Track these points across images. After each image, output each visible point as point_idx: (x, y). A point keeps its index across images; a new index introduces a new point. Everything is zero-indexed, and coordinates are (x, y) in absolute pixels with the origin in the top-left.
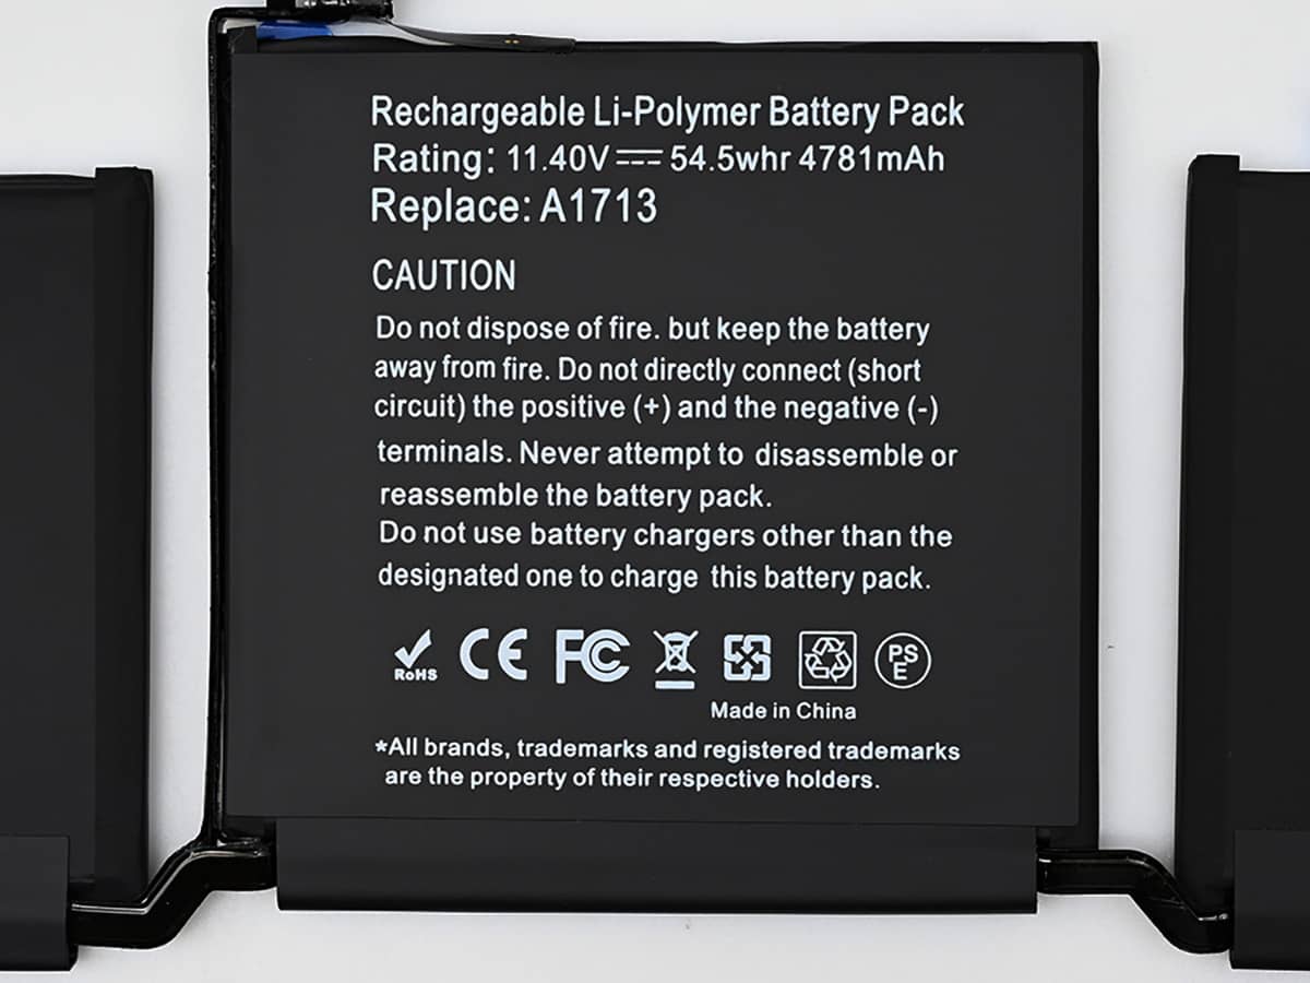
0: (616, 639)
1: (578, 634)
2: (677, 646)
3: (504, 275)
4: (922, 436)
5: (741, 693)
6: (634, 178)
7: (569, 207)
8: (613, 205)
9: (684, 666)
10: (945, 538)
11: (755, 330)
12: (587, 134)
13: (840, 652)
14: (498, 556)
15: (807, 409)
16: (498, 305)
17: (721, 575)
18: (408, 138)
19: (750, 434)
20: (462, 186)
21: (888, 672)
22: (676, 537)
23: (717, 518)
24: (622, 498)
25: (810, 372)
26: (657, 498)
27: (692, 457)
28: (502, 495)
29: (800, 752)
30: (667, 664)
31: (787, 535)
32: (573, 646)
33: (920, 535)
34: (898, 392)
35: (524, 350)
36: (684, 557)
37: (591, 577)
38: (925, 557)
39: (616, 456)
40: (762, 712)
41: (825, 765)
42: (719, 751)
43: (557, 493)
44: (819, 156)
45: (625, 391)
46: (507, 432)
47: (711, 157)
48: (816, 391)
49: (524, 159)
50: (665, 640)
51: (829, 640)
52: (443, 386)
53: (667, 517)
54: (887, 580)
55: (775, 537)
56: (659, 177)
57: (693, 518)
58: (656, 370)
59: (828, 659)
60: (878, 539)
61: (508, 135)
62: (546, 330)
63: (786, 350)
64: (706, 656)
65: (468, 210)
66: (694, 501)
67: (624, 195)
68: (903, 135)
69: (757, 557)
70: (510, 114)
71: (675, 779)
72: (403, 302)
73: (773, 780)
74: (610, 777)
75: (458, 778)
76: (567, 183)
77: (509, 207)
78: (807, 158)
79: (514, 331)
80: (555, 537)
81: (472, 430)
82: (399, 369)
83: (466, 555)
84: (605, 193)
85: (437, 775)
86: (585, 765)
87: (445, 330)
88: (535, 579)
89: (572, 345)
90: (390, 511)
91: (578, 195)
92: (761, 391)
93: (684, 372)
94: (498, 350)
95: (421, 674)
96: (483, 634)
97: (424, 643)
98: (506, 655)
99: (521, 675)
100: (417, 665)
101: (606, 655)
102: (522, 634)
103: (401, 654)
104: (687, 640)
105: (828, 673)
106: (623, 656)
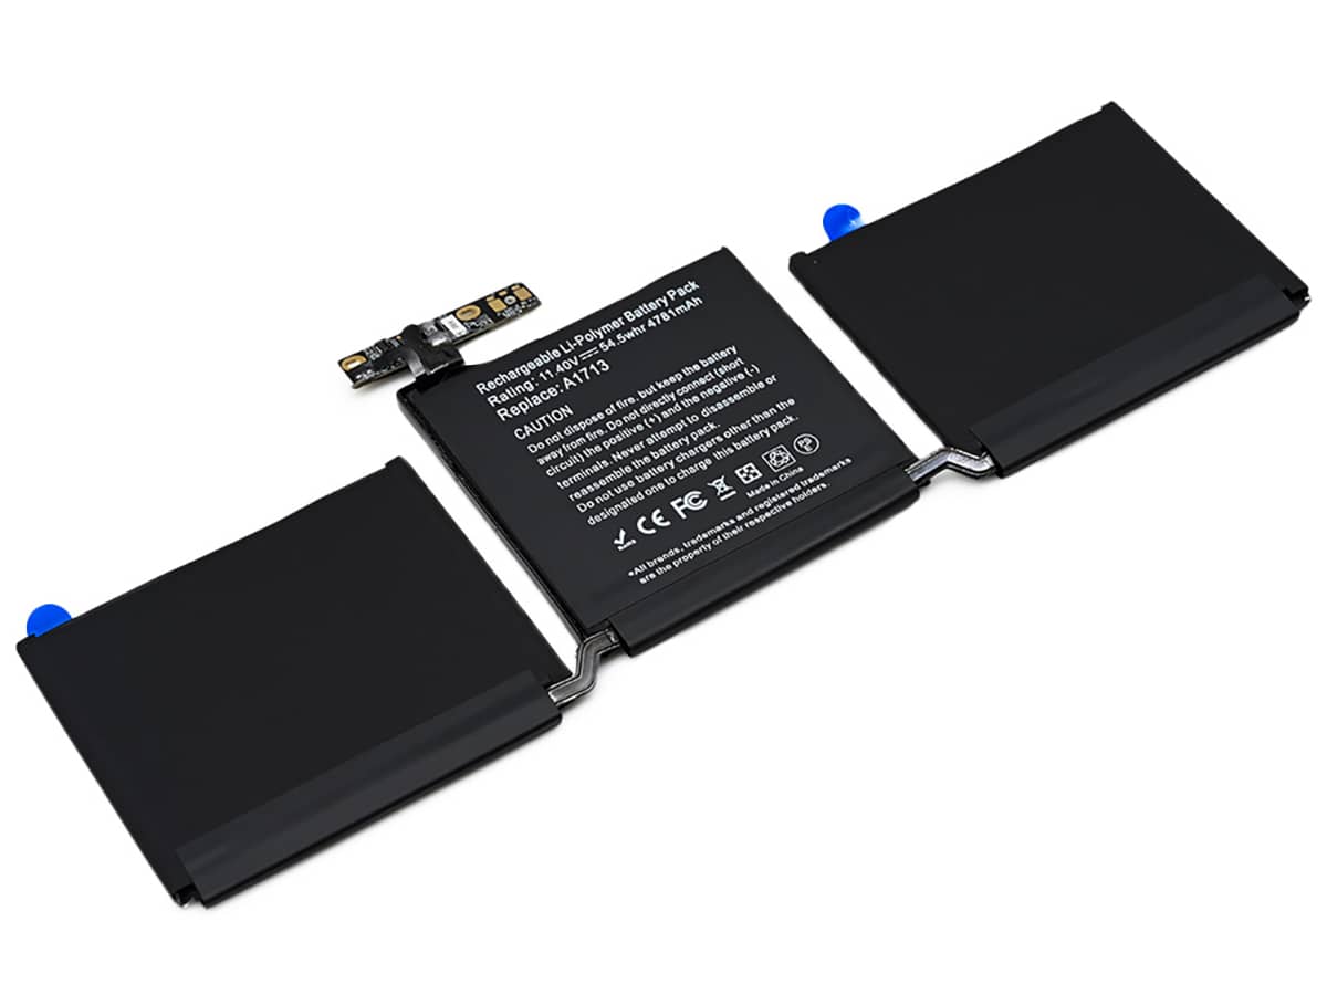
0: (696, 494)
1: (679, 500)
2: (720, 484)
3: (566, 411)
4: (757, 378)
5: (755, 485)
6: (593, 360)
7: (575, 380)
8: (591, 372)
9: (726, 488)
10: (791, 402)
11: (672, 379)
12: (564, 357)
13: (781, 454)
14: (631, 493)
15: (710, 391)
16: (569, 421)
17: (718, 455)
18: (498, 391)
19: (696, 409)
20: (530, 395)
21: (804, 450)
22: (692, 453)
23: (702, 440)
24: (663, 452)
25: (702, 381)
26: (676, 445)
27: (679, 427)
28: (617, 474)
29: (792, 490)
30: (720, 491)
31: (734, 430)
32: (680, 504)
33: (781, 406)
34: (740, 370)
35: (591, 429)
36: (701, 457)
37: (671, 481)
38: (789, 410)
39: (650, 441)
40: (767, 487)
41: (804, 489)
42: (761, 506)
43: (637, 463)
44: (655, 321)
45: (639, 420)
46: (605, 454)
47: (615, 340)
48: (709, 385)
49: (547, 376)
50: (714, 484)
51: (774, 453)
52: (567, 456)
53: (684, 448)
54: (780, 425)
55: (727, 435)
56: (602, 355)
57: (693, 444)
58: (644, 409)
59: (779, 458)
60: (766, 415)
61: (535, 372)
62: (594, 419)
63: (687, 380)
64: (732, 481)
65: (537, 400)
66: (690, 439)
67: (592, 367)
68: (680, 301)
69: (727, 443)
70: (531, 365)
71: (752, 523)
72: (534, 438)
73: (789, 503)
74: (727, 536)
75: (669, 567)
76: (568, 374)
77: (552, 392)
78: (651, 323)
79: (583, 425)
80: (647, 476)
81: (590, 462)
82: (548, 458)
83: (618, 499)
84: (585, 369)
85: (660, 571)
86: (714, 536)
87: (556, 438)
88: (650, 492)
89: (608, 418)
90: (578, 501)
91: (575, 375)
92: (689, 395)
93: (656, 404)
94: (581, 434)
95: (629, 544)
96: (643, 519)
97: (622, 533)
98: (657, 521)
99: (668, 523)
100: (625, 542)
101: (695, 501)
102: (658, 511)
103: (616, 542)
104: (721, 480)
105: (782, 462)
106: (701, 497)
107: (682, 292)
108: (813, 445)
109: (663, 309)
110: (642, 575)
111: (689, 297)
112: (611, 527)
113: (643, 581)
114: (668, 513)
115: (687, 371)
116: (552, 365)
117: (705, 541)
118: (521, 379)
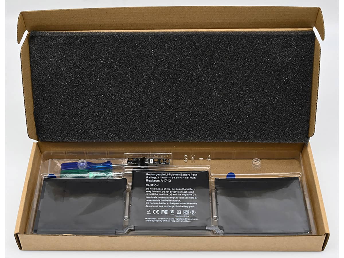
0: (167, 211)
1: (163, 210)
2: (172, 211)
3: (157, 185)
4: (194, 196)
5: (178, 215)
6: (169, 179)
7: (163, 181)
8: (167, 181)
9: (173, 213)
10: (196, 204)
11: (179, 189)
12: (165, 176)
13: (187, 212)
14: (157, 205)
15: (184, 195)
16: (157, 187)
17: (176, 206)
18: (149, 176)
19: (179, 196)
20: (154, 179)
21: (192, 213)
22: (172, 203)
23: (176, 202)
24: (167, 201)
25: (184, 192)
26: (171, 201)
27: (174, 198)
28: (157, 200)
29: (184, 219)
30: (172, 213)
31: (183, 203)
32: (163, 211)
33: (194, 203)
34: (192, 194)
35: (159, 190)
36: (173, 205)
37: (165, 206)
38: (195, 205)
39: (167, 198)
40: (180, 216)
41: (186, 220)
42: (176, 219)
43: (162, 200)
44: (185, 178)
45: (168, 193)
46: (158, 196)
47: (176, 177)
48: (185, 193)
49: (159, 178)
50: (171, 211)
51: (186, 211)
52: (152, 193)
53: (171, 202)
54: (191, 207)
55: (181, 204)
56: (171, 179)
57: (174, 202)
58: (171, 192)
59: (186, 212)
60: (190, 204)
61: (158, 176)
62: (161, 189)
63: (182, 191)
64: (175, 212)
65: (154, 181)
66: (174, 201)
67: (168, 180)
68: (192, 176)
69: (180, 205)
70: (158, 175)
71: (172, 221)
72: (149, 187)
73: (181, 221)
74: (166, 221)
75: (152, 221)
76: (163, 179)
77: (158, 181)
78: (184, 178)
79: (158, 189)
80: (162, 203)
81: (154, 196)
82: (148, 192)
83: (153, 205)
84: (166, 180)
85: (150, 221)
86: (164, 220)
87: (152, 189)
88: (160, 206)
89: (163, 190)
90: (147, 201)
91: (164, 180)
92: (180, 193)
93: (173, 192)
94: (157, 190)
95: (149, 213)
96: (155, 210)
97: (150, 211)
98: (157, 212)
99: (158, 213)
100: (149, 212)
101: (166, 212)
102: (158, 210)
103: (147, 212)
104: (173, 211)
105: (186, 213)
106: (168, 212)
107: (194, 175)
108: (194, 213)
109: (188, 176)
110: (147, 220)
111: (194, 176)
112: (148, 209)
113: (146, 221)
114: (160, 212)
115: (183, 189)
116: (161, 176)
117: (162, 220)
118: (155, 176)
